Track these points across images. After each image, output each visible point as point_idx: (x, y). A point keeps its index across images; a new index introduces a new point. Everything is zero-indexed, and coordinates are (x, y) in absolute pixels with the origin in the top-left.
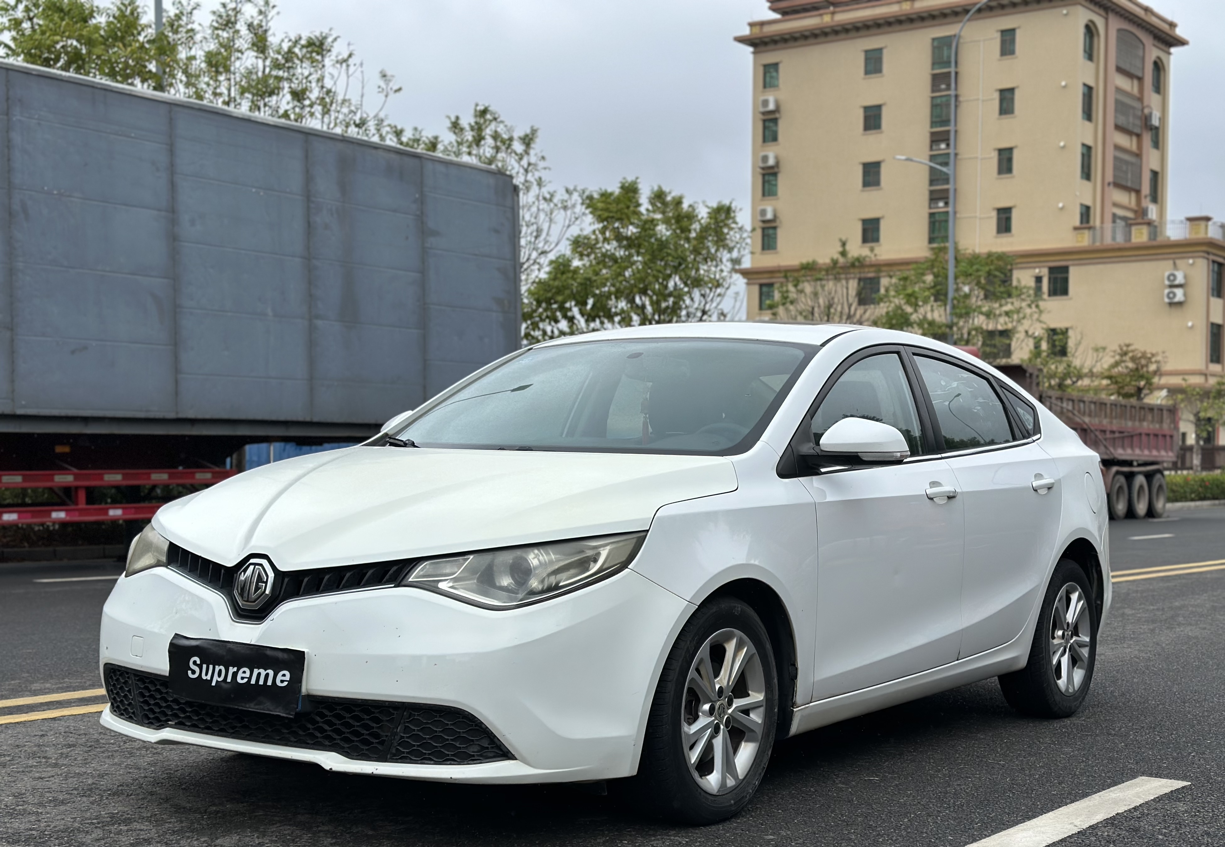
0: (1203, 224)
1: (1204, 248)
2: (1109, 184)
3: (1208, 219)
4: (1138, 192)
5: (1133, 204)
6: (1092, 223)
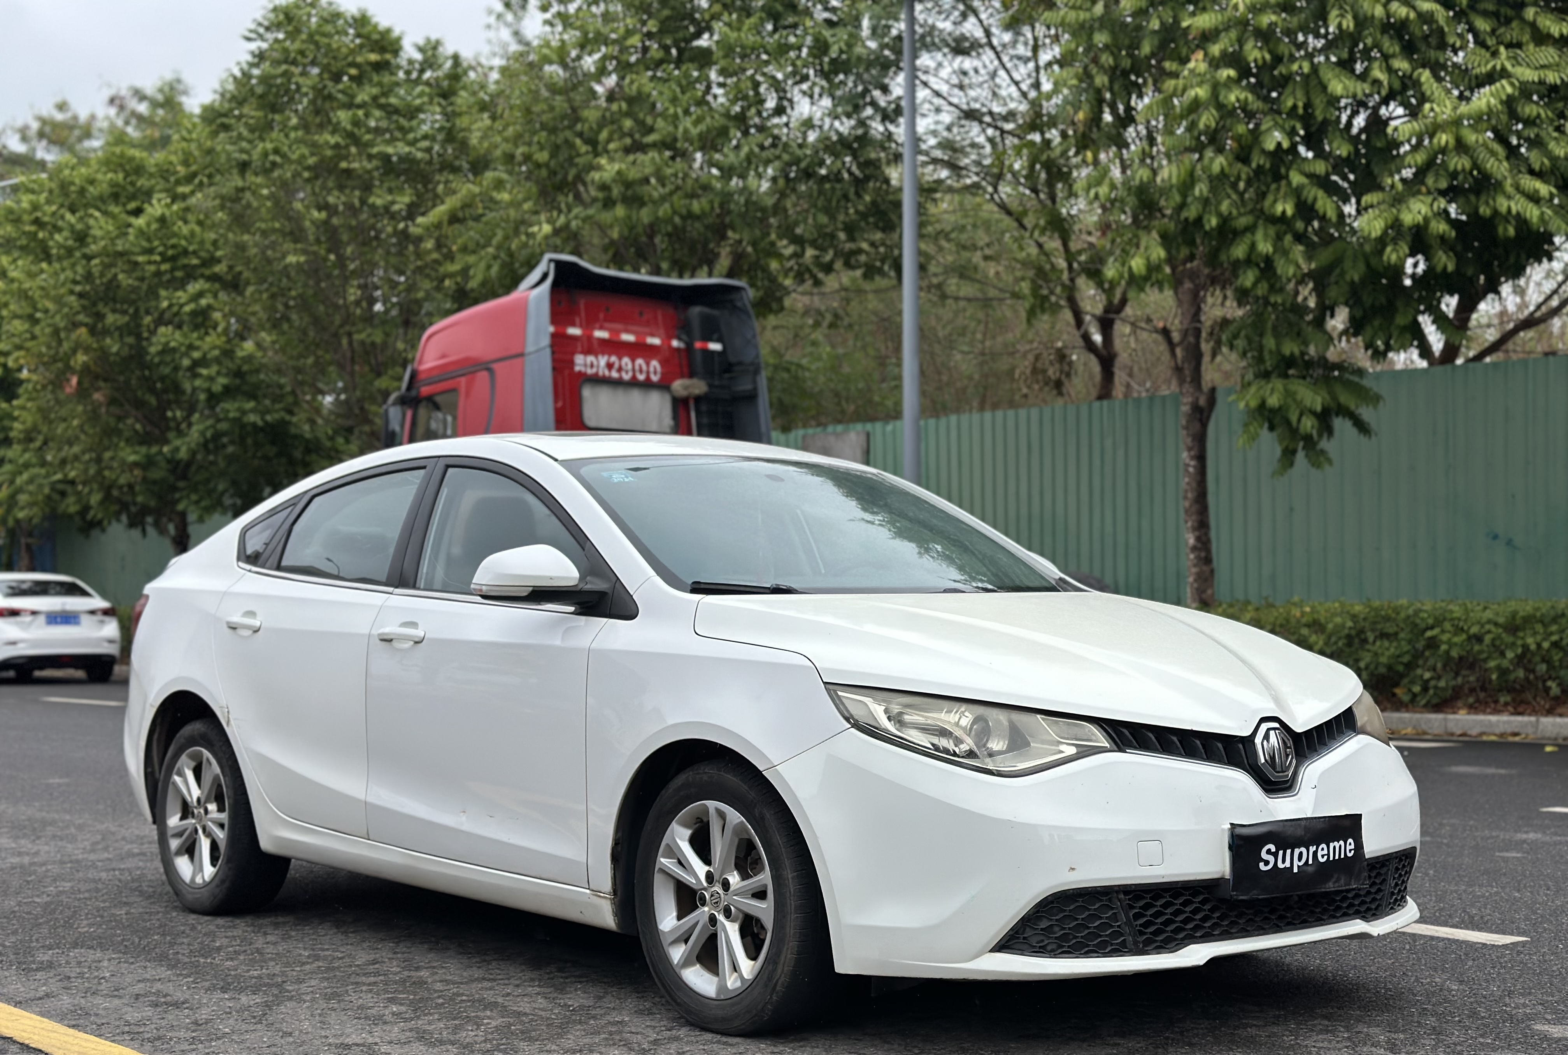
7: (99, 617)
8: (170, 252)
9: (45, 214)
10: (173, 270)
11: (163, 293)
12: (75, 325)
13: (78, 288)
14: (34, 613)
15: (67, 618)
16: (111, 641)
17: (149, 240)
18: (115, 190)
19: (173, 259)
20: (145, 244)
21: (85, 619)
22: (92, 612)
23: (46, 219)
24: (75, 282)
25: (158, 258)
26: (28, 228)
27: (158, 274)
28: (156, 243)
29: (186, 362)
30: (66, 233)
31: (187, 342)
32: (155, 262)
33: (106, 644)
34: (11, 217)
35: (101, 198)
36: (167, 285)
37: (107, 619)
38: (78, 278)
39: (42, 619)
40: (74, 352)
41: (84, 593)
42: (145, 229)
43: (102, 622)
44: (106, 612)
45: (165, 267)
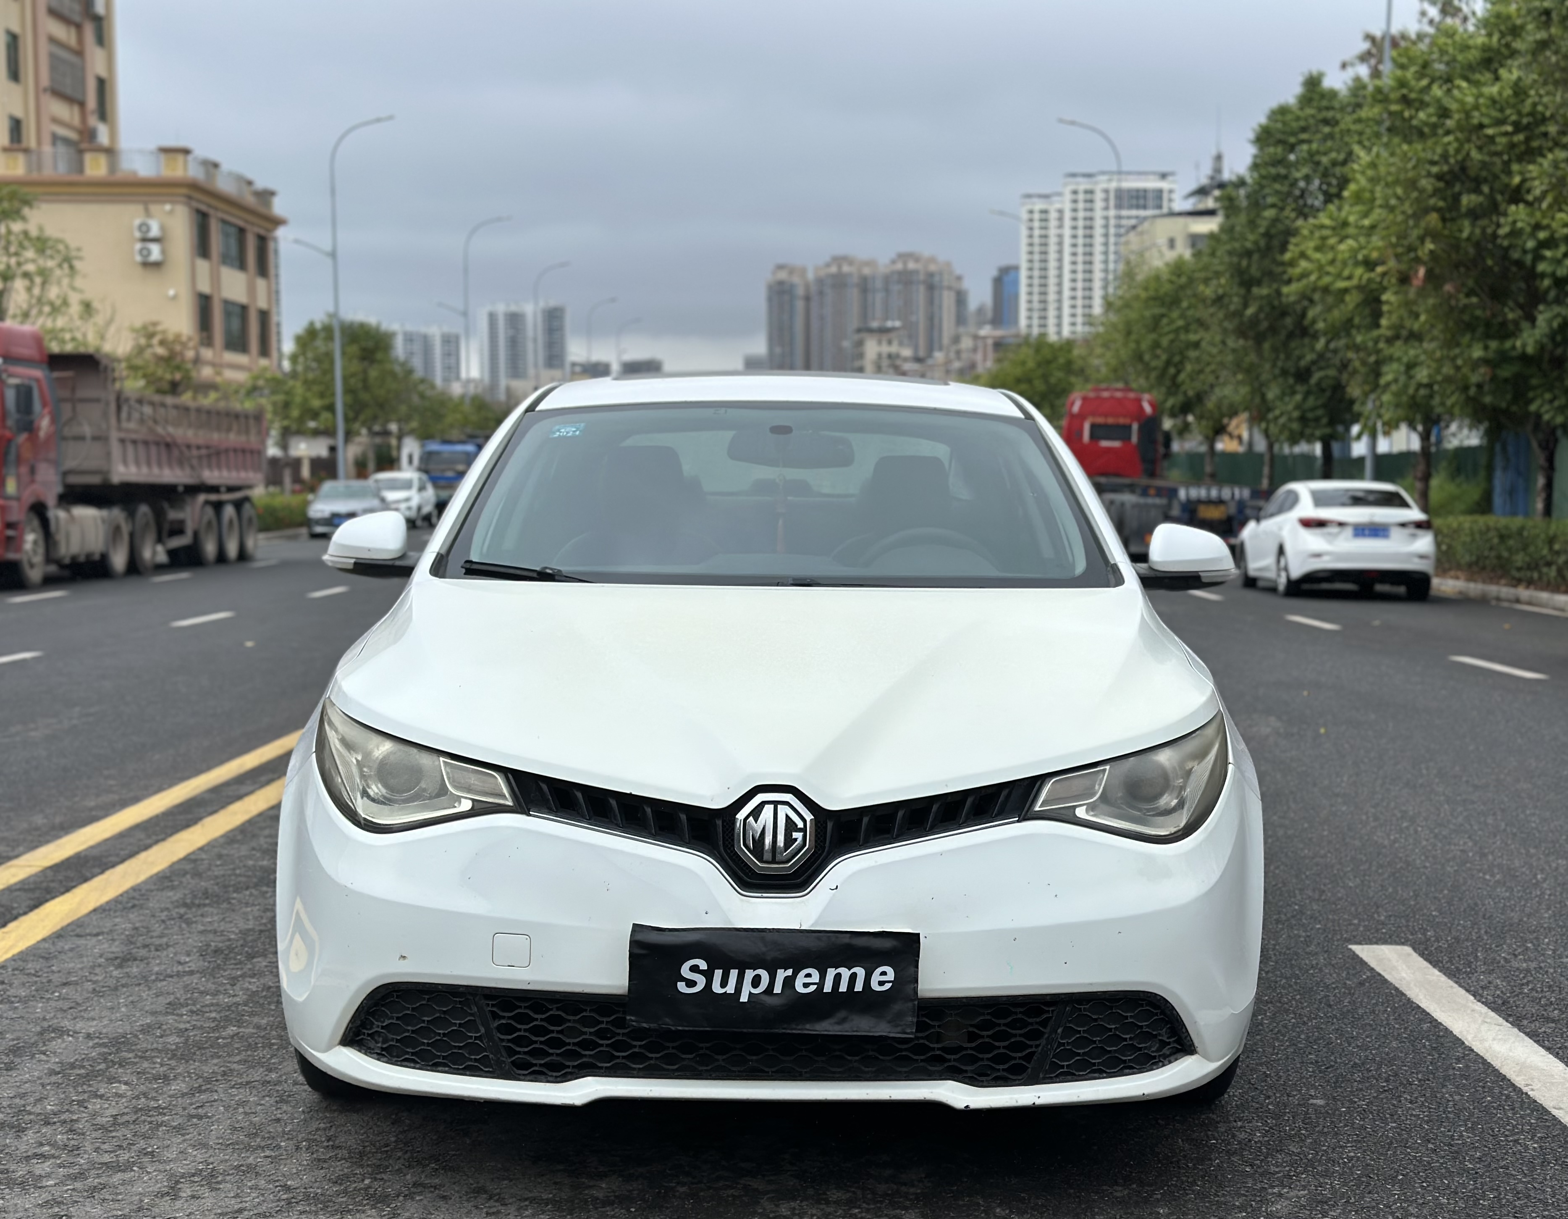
0: (180, 158)
1: (184, 191)
2: (45, 90)
3: (186, 152)
4: (82, 104)
5: (76, 121)
6: (24, 144)
7: (1411, 530)
8: (1525, 121)
9: (1411, 90)
10: (1528, 140)
11: (1515, 167)
12: (1427, 211)
13: (1435, 169)
14: (1341, 524)
15: (1376, 530)
16: (1422, 557)
17: (1502, 110)
18: (1487, 55)
19: (1528, 127)
20: (1495, 114)
21: (1396, 534)
22: (1403, 525)
23: (1413, 96)
24: (1433, 163)
25: (1509, 128)
26: (1394, 108)
27: (1512, 146)
28: (1508, 112)
29: (1530, 244)
30: (1431, 110)
31: (1533, 221)
32: (1506, 134)
33: (1417, 560)
34: (1379, 97)
35: (1471, 67)
36: (1520, 159)
37: (1420, 532)
38: (1436, 158)
39: (1349, 531)
40: (1422, 239)
41: (1404, 504)
42: (1497, 98)
43: (1414, 536)
44: (1419, 525)
45: (1520, 137)
